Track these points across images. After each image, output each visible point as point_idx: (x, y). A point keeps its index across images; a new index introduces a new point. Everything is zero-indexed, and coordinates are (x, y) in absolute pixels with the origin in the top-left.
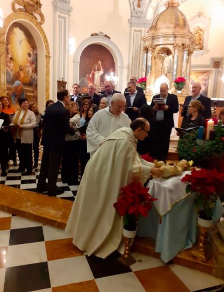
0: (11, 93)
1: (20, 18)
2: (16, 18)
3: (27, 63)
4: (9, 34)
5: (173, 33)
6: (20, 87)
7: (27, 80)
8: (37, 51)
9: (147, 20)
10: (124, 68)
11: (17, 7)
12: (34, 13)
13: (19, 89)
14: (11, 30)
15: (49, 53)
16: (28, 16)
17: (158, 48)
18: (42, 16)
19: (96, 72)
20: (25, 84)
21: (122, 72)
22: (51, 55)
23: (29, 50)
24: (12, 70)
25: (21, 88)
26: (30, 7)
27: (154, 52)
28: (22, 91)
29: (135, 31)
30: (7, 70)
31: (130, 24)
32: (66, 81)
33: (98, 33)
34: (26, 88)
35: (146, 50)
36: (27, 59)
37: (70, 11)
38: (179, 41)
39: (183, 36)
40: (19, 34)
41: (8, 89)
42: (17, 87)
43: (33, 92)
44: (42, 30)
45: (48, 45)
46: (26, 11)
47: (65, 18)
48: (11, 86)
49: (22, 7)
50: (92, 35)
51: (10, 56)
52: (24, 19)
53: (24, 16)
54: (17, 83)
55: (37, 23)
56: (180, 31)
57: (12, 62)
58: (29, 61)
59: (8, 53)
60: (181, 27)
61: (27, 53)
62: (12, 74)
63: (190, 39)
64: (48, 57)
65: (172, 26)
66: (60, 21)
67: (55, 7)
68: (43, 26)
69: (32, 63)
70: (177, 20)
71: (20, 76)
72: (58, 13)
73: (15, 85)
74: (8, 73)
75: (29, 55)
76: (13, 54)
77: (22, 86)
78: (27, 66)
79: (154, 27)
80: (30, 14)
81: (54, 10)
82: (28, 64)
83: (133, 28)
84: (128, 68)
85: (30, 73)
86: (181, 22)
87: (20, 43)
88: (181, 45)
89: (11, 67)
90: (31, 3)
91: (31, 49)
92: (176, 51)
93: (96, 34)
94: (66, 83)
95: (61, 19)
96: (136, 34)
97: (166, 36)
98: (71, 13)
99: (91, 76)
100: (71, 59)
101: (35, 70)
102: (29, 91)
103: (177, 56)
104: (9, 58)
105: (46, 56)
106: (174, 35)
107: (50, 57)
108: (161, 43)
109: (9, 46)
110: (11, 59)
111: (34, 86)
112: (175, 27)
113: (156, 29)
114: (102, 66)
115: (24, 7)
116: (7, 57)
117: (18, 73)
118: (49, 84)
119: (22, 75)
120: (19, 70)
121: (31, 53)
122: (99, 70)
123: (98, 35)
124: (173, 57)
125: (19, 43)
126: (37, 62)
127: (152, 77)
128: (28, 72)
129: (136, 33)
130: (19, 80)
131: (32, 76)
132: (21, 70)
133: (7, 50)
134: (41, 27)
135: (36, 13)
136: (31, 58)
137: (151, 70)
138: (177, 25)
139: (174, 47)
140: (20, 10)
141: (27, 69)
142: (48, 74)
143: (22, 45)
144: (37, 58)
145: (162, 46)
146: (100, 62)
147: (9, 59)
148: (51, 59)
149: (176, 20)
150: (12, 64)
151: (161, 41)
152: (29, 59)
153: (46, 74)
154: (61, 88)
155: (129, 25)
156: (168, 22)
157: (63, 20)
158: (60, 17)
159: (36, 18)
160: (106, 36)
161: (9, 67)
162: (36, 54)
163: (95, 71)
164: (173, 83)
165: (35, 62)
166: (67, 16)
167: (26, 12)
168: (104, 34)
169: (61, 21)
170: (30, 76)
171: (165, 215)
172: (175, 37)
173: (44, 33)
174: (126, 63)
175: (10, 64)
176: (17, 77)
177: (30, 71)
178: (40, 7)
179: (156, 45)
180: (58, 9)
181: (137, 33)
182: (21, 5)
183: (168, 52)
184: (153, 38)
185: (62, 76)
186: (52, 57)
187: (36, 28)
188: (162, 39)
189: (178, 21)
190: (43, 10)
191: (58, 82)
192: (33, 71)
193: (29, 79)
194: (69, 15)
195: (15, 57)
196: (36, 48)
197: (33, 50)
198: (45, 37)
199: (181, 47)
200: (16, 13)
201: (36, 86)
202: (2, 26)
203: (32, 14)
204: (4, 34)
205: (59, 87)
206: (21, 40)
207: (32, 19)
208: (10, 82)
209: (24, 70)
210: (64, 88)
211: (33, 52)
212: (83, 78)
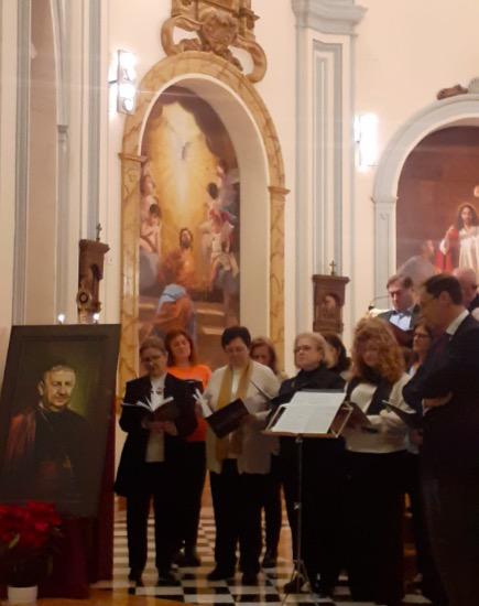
0: (150, 328)
1: (187, 71)
2: (173, 75)
3: (205, 219)
4: (149, 127)
6: (179, 308)
7: (205, 280)
8: (238, 175)
11: (179, 35)
12: (231, 48)
13: (177, 314)
14: (156, 112)
15: (281, 178)
18: (256, 53)
19: (463, 232)
20: (196, 296)
22: (289, 184)
24: (155, 250)
25: (185, 311)
26: (219, 32)
28: (188, 320)
30: (141, 248)
32: (345, 273)
33: (464, 85)
34: (201, 311)
36: (206, 205)
37: (354, 23)
40: (181, 125)
41: (144, 315)
42: (169, 307)
45: (278, 151)
46: (206, 45)
47: (337, 49)
48: (150, 306)
49: (192, 35)
50: (443, 95)
51: (150, 200)
52: (198, 72)
53: (199, 62)
54: (172, 291)
55: (241, 79)
57: (155, 220)
58: (212, 213)
59: (143, 191)
61: (205, 184)
62: (155, 260)
64: (278, 192)
66: (320, 60)
67: (302, 16)
68: (258, 87)
69: (221, 219)
71: (180, 266)
72: (311, 35)
73: (165, 299)
74: (144, 261)
75: (213, 190)
77: (187, 301)
78: (207, 232)
80: (217, 53)
81: (297, 27)
82: (209, 224)
85: (213, 255)
89: (152, 238)
90: (223, 15)
91: (221, 170)
93: (459, 90)
94: (346, 280)
98: (358, 30)
99: (443, 247)
100: (363, 192)
101: (233, 245)
102: (213, 321)
104: (148, 208)
105: (271, 189)
107: (287, 192)
109: (148, 169)
110: (155, 210)
111: (227, 300)
115: (200, 33)
116: (142, 203)
117: (176, 256)
118: (281, 288)
119: (188, 262)
121: (219, 183)
123: (466, 92)
125: (180, 155)
128: (210, 249)
130: (178, 283)
131: (220, 267)
132: (185, 245)
133: (143, 180)
134: (253, 93)
135: (237, 45)
136: (219, 201)
140: (187, 44)
141: (206, 239)
142: (277, 253)
143: (188, 159)
147: (146, 213)
148: (290, 199)
150: (156, 229)
152: (212, 204)
153: (272, 256)
154: (326, 302)
157: (329, 56)
158: (318, 45)
159: (236, 63)
161: (145, 238)
162: (237, 187)
163: (460, 226)
165: (230, 215)
166: (345, 40)
167: (204, 49)
169: (324, 60)
170: (215, 264)
175: (150, 229)
176: (170, 272)
177: (216, 245)
178: (251, 26)
180: (311, 21)
182: (189, 29)
185: (331, 259)
187: (237, 96)
190: (261, 33)
191: (317, 279)
192: (224, 246)
193: (212, 276)
194: (353, 36)
195: (166, 205)
196: (235, 165)
197: (226, 171)
198: (268, 124)
200: (175, 57)
201: (236, 298)
202: (130, 106)
203: (225, 53)
204: (136, 129)
205: (318, 300)
206: (188, 144)
207: (225, 67)
208: (150, 290)
209: (193, 244)
210: (340, 301)
211: (224, 180)
212: (413, 259)
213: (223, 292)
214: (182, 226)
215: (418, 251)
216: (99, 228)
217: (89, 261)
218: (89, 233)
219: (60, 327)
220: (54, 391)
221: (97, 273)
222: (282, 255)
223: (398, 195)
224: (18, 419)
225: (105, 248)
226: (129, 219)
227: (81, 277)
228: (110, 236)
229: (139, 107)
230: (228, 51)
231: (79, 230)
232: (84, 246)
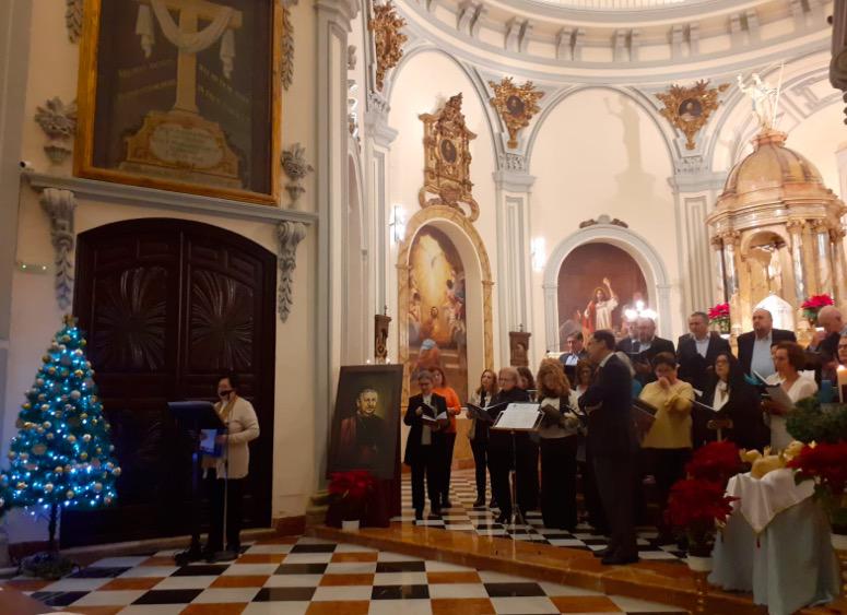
0: (416, 365)
1: (434, 217)
2: (427, 219)
3: (446, 301)
4: (413, 248)
5: (779, 199)
6: (432, 353)
7: (446, 337)
9: (716, 173)
11: (429, 196)
12: (458, 202)
13: (431, 357)
14: (417, 241)
15: (489, 276)
16: (449, 211)
17: (748, 236)
18: (473, 206)
19: (598, 305)
20: (442, 346)
21: (665, 297)
22: (494, 279)
23: (449, 274)
24: (417, 320)
25: (435, 354)
26: (452, 194)
27: (739, 245)
28: (438, 359)
29: (687, 200)
30: (410, 319)
31: (673, 187)
32: (529, 331)
33: (596, 219)
34: (445, 354)
35: (720, 243)
36: (446, 293)
37: (529, 186)
38: (800, 215)
39: (808, 203)
40: (431, 247)
41: (412, 357)
42: (426, 353)
43: (457, 361)
44: (474, 232)
45: (487, 260)
46: (444, 202)
47: (519, 201)
48: (415, 352)
49: (437, 196)
50: (583, 225)
51: (414, 291)
52: (439, 218)
53: (440, 211)
54: (428, 343)
55: (465, 220)
56: (793, 194)
57: (417, 302)
58: (449, 297)
59: (410, 286)
60: (800, 184)
62: (417, 326)
63: (826, 206)
64: (487, 284)
65: (775, 184)
66: (510, 207)
67: (499, 183)
68: (475, 224)
69: (454, 301)
70: (785, 170)
71: (432, 328)
72: (505, 193)
73: (423, 348)
74: (411, 327)
75: (450, 284)
76: (419, 286)
77: (436, 349)
78: (447, 308)
79: (732, 192)
80: (451, 206)
81: (496, 189)
82: (448, 304)
83: (682, 196)
84: (682, 287)
85: (451, 321)
86: (797, 174)
87: (433, 263)
88: (803, 222)
89: (415, 313)
90: (454, 184)
91: (453, 272)
92: (795, 237)
93: (592, 222)
94: (529, 335)
95: (512, 204)
96: (693, 208)
97: (766, 208)
98: (532, 189)
99: (586, 314)
100: (538, 283)
101: (462, 315)
102: (452, 360)
103: (800, 248)
104: (413, 295)
105: (483, 283)
106: (782, 203)
107: (493, 284)
108: (754, 224)
109: (413, 273)
110: (417, 296)
111: (459, 348)
112: (783, 187)
113: (737, 197)
114: (613, 289)
115: (441, 195)
116: (410, 293)
117: (430, 323)
118: (491, 341)
119: (436, 327)
120: (430, 317)
121: (453, 281)
122: (606, 298)
123: (596, 223)
124: (791, 251)
125: (430, 264)
126: (464, 297)
127: (742, 301)
128: (449, 319)
129: (690, 205)
130: (432, 338)
131: (455, 328)
132: (434, 316)
133: (410, 279)
134: (471, 227)
135: (462, 201)
136: (454, 290)
137: (737, 286)
138: (786, 181)
139: (788, 229)
140: (434, 202)
141: (446, 313)
142: (488, 319)
143: (435, 266)
144: (464, 289)
145: (758, 230)
146: (606, 282)
147: (412, 298)
148: (495, 288)
149: (783, 171)
150: (418, 307)
151: (753, 220)
152: (449, 292)
153: (485, 321)
154: (518, 348)
155: (670, 190)
156: (763, 178)
157: (516, 205)
158: (509, 199)
159: (462, 211)
160: (616, 222)
161: (412, 313)
162: (463, 282)
163: (596, 302)
164: (801, 311)
165: (460, 299)
166: (524, 196)
167: (443, 204)
168: (612, 219)
169: (513, 207)
170: (452, 327)
171: (766, 530)
172: (787, 207)
173: (478, 237)
174: (673, 275)
175: (414, 308)
176: (426, 332)
177: (452, 316)
178: (470, 190)
179: (742, 231)
180: (504, 186)
181: (694, 204)
182: (435, 193)
183: (777, 242)
184: (732, 216)
185: (520, 322)
186: (495, 285)
187: (463, 230)
188: (754, 216)
189: (789, 172)
190: (475, 193)
191: (512, 335)
192: (457, 315)
193: (451, 333)
194: (529, 193)
196: (462, 269)
197: (457, 273)
198: (481, 244)
199: (808, 227)
200: (426, 209)
201: (465, 347)
202: (402, 238)
203: (456, 206)
204: (405, 251)
205: (513, 347)
206: (435, 258)
207: (455, 213)
208: (415, 343)
209: (440, 315)
210: (526, 347)
211: (457, 278)
212: (568, 321)
213: (457, 344)
214: (433, 305)
215: (572, 317)
216: (386, 308)
217: (380, 328)
218: (380, 311)
219: (368, 366)
220: (365, 404)
221: (385, 334)
222: (491, 321)
223: (559, 283)
224: (346, 421)
225: (389, 319)
226: (403, 302)
227: (376, 336)
228: (392, 313)
229: (407, 238)
230: (457, 205)
231: (374, 309)
232: (378, 319)
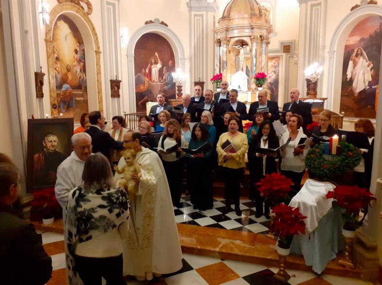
1: (66, 9)
2: (61, 11)
3: (74, 62)
4: (54, 29)
5: (250, 24)
6: (68, 92)
7: (76, 82)
8: (84, 46)
9: (209, 3)
10: (185, 59)
12: (80, 2)
13: (68, 94)
14: (56, 24)
15: (99, 48)
16: (75, 7)
17: (233, 40)
18: (89, 4)
19: (153, 66)
21: (184, 64)
22: (101, 50)
23: (75, 45)
24: (59, 73)
25: (70, 93)
27: (228, 45)
28: (71, 96)
29: (195, 15)
30: (55, 73)
31: (189, 7)
32: (120, 79)
33: (153, 20)
34: (75, 92)
35: (219, 42)
36: (74, 57)
38: (257, 33)
39: (260, 27)
40: (64, 28)
42: (65, 92)
43: (82, 96)
44: (89, 21)
45: (97, 39)
47: (114, 5)
48: (59, 92)
50: (147, 23)
51: (56, 56)
52: (69, 10)
53: (70, 6)
54: (65, 86)
55: (84, 13)
56: (256, 22)
57: (58, 62)
58: (76, 59)
59: (54, 52)
60: (258, 17)
61: (73, 49)
62: (59, 76)
63: (267, 29)
64: (98, 53)
65: (246, 16)
66: (108, 8)
68: (90, 16)
69: (79, 61)
70: (252, 9)
71: (68, 78)
73: (63, 89)
74: (56, 77)
75: (76, 51)
76: (58, 52)
77: (70, 89)
78: (75, 66)
79: (226, 17)
80: (76, 4)
82: (76, 63)
83: (193, 13)
84: (190, 59)
85: (78, 73)
86: (257, 12)
87: (66, 39)
88: (259, 37)
89: (57, 69)
91: (78, 44)
92: (255, 44)
93: (151, 22)
94: (120, 81)
95: (109, 6)
96: (197, 20)
97: (242, 28)
99: (147, 71)
100: (124, 53)
101: (84, 70)
102: (79, 96)
103: (256, 49)
104: (55, 58)
105: (96, 52)
106: (251, 26)
107: (101, 52)
108: (236, 35)
109: (55, 44)
110: (57, 59)
111: (83, 88)
112: (251, 18)
113: (230, 20)
114: (160, 59)
117: (66, 75)
119: (70, 77)
120: (66, 71)
121: (78, 49)
122: (156, 63)
123: (153, 22)
124: (251, 50)
125: (64, 39)
126: (84, 59)
127: (228, 73)
128: (76, 72)
129: (196, 18)
130: (67, 83)
131: (80, 77)
133: (53, 48)
134: (88, 18)
135: (82, 1)
136: (78, 55)
138: (252, 16)
139: (251, 40)
141: (75, 68)
142: (99, 73)
143: (67, 40)
144: (84, 55)
145: (237, 39)
146: (156, 54)
147: (54, 60)
148: (102, 55)
149: (251, 10)
150: (59, 65)
151: (236, 33)
152: (76, 56)
153: (97, 74)
154: (115, 88)
155: (188, 9)
156: (242, 12)
157: (112, 7)
158: (108, 3)
159: (82, 8)
160: (163, 23)
161: (55, 69)
162: (84, 50)
163: (152, 65)
164: (253, 80)
165: (82, 60)
166: (116, 2)
167: (72, 2)
168: (160, 21)
169: (110, 8)
170: (78, 76)
172: (252, 28)
173: (92, 25)
174: (187, 54)
175: (56, 65)
176: (64, 80)
177: (78, 70)
179: (230, 38)
181: (198, 18)
183: (243, 44)
184: (227, 30)
185: (115, 75)
187: (83, 20)
188: (236, 31)
189: (254, 11)
191: (111, 81)
192: (81, 70)
193: (78, 80)
195: (61, 57)
196: (83, 43)
197: (80, 45)
198: (94, 29)
199: (259, 39)
200: (61, 4)
201: (86, 87)
202: (48, 22)
203: (79, 4)
204: (50, 30)
205: (112, 88)
206: (67, 35)
207: (79, 9)
210: (119, 88)
212: (139, 74)
215: (140, 72)
216: (41, 68)
217: (39, 81)
218: (37, 69)
221: (42, 83)
222: (100, 73)
223: (135, 54)
225: (44, 74)
226: (51, 63)
227: (36, 86)
228: (44, 70)
229: (51, 22)
230: (79, 3)
231: (33, 69)
232: (36, 74)
